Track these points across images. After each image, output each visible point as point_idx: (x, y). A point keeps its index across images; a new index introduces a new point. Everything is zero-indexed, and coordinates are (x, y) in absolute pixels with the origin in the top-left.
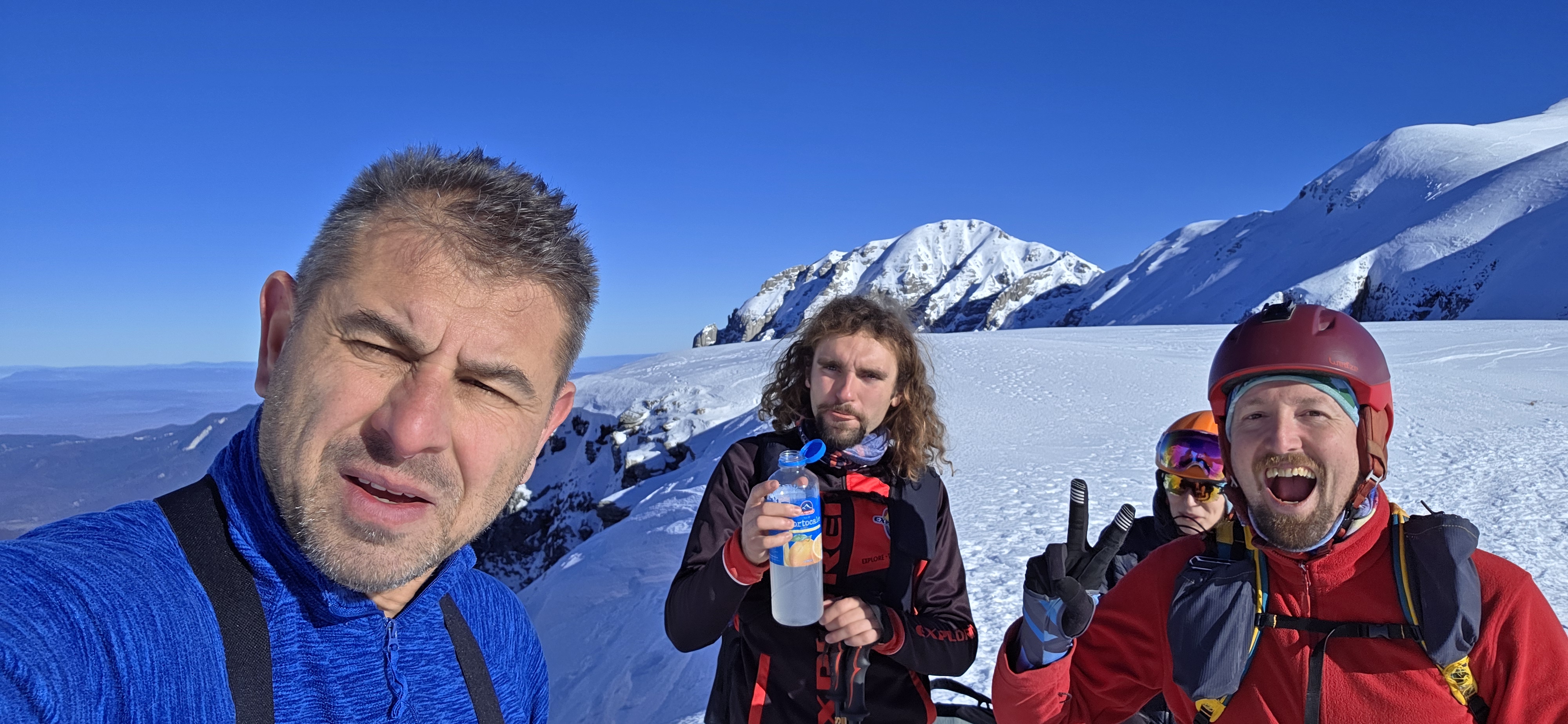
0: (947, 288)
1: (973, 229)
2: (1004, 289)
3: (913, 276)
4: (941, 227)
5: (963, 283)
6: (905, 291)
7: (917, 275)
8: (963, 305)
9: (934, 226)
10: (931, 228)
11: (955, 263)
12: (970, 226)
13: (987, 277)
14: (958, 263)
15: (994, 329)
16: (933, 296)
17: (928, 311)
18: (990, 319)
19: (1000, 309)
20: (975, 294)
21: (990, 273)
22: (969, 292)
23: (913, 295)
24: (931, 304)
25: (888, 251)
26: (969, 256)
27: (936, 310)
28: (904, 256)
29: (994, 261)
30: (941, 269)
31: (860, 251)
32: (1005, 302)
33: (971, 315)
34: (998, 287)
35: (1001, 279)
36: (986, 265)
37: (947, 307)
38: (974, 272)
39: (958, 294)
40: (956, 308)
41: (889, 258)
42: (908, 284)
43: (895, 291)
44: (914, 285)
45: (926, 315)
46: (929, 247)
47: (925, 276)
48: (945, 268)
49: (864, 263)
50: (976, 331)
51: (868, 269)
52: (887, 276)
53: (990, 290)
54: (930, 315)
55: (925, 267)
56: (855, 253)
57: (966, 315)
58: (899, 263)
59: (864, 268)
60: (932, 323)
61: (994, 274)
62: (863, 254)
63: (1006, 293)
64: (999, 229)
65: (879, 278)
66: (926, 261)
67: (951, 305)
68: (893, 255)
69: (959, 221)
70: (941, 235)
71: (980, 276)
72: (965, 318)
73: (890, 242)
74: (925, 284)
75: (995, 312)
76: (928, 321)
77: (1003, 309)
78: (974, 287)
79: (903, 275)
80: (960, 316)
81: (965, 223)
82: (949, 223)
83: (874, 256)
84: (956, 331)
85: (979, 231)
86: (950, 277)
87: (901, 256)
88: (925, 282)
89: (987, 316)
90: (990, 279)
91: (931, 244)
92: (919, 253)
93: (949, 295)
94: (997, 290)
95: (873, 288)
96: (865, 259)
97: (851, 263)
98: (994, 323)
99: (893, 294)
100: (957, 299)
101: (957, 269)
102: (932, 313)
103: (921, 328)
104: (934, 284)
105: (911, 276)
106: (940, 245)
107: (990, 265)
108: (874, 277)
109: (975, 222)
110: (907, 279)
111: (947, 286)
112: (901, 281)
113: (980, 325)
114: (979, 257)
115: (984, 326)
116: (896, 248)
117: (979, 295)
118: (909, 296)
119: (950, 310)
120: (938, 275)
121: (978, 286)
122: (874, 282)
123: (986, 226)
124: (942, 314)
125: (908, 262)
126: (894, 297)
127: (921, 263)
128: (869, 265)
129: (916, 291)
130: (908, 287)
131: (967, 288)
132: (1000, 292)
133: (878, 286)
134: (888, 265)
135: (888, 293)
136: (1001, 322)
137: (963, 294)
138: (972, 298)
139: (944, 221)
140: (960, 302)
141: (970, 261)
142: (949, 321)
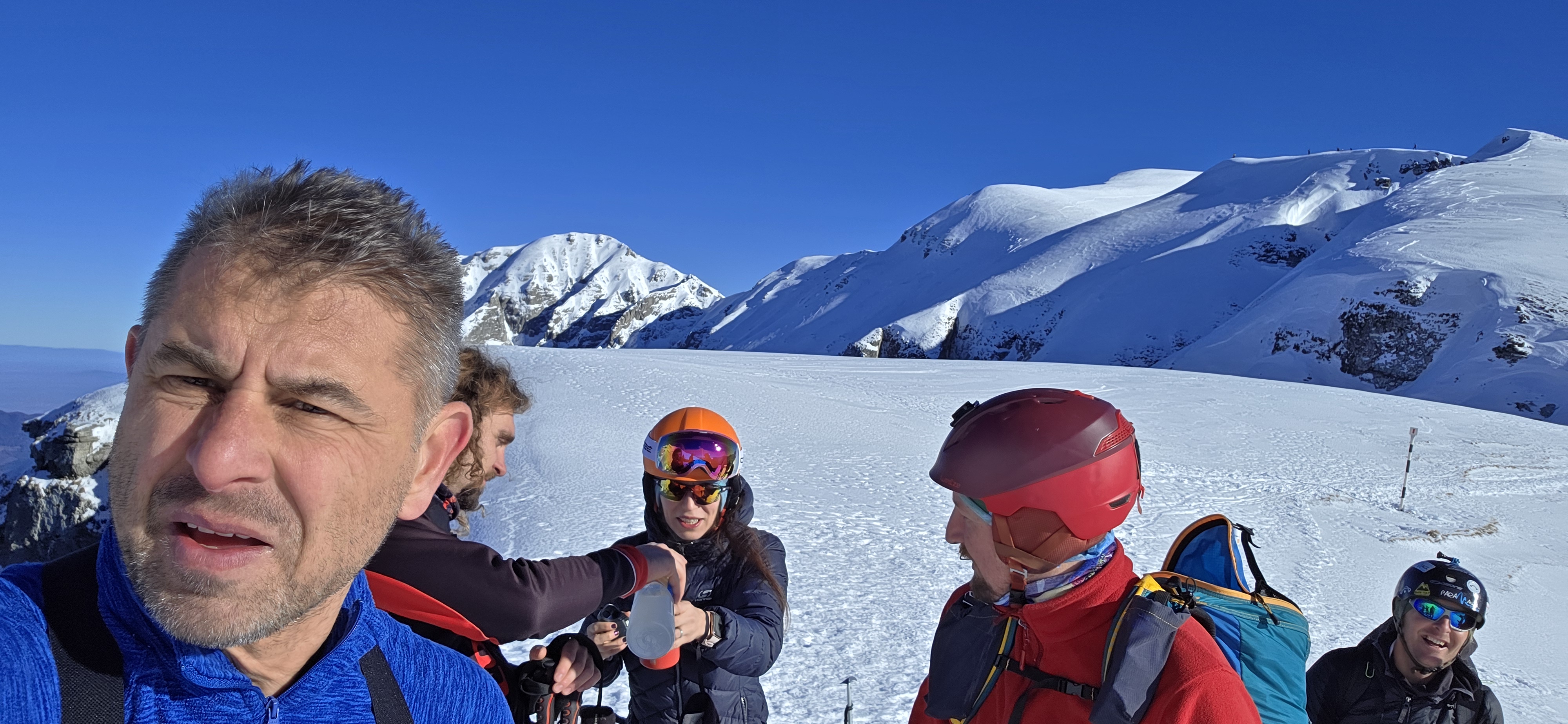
0: (572, 301)
1: (600, 244)
2: (629, 307)
3: (538, 287)
4: (568, 240)
5: (589, 297)
6: (528, 301)
7: (541, 285)
8: (588, 320)
9: (561, 238)
10: (558, 240)
11: (581, 276)
12: (598, 240)
13: (613, 293)
14: (584, 277)
15: (618, 347)
16: (558, 309)
17: (551, 324)
18: (614, 336)
19: (625, 327)
20: (599, 310)
21: (615, 290)
22: (594, 308)
23: (537, 306)
24: (555, 317)
25: (512, 258)
26: (596, 271)
27: (559, 323)
28: (529, 264)
29: (620, 278)
30: (567, 281)
31: (482, 256)
32: (630, 320)
33: (596, 331)
34: (623, 304)
35: (627, 296)
36: (612, 281)
37: (572, 322)
38: (600, 287)
39: (583, 309)
40: (580, 323)
41: (513, 266)
42: (531, 294)
43: (518, 300)
44: (538, 296)
45: (549, 328)
46: (555, 258)
47: (550, 288)
48: (571, 281)
49: (485, 269)
50: (600, 348)
51: (489, 275)
52: (510, 284)
53: (616, 306)
54: (552, 328)
55: (550, 279)
56: (476, 257)
57: (591, 331)
58: (523, 271)
59: (485, 274)
60: (555, 337)
61: (620, 292)
62: (484, 260)
63: (630, 311)
64: (627, 246)
65: (502, 285)
66: (551, 272)
67: (576, 320)
68: (517, 263)
69: (587, 235)
70: (568, 247)
71: (605, 292)
72: (589, 334)
73: (514, 249)
74: (550, 296)
75: (619, 330)
76: (551, 334)
77: (628, 326)
78: (599, 303)
79: (527, 285)
80: (583, 331)
81: (593, 237)
82: (576, 236)
83: (498, 262)
84: (580, 346)
85: (607, 246)
86: (575, 290)
87: (525, 264)
88: (550, 293)
89: (611, 333)
90: (615, 296)
91: (557, 255)
92: (545, 264)
93: (573, 308)
94: (623, 308)
95: (494, 295)
96: (487, 265)
97: (471, 268)
98: (618, 340)
99: (515, 303)
100: (581, 313)
101: (583, 283)
102: (556, 327)
103: (543, 341)
104: (559, 296)
105: (535, 286)
106: (566, 257)
107: (616, 282)
108: (496, 284)
109: (603, 237)
110: (530, 288)
111: (572, 299)
112: (524, 290)
113: (604, 341)
114: (605, 273)
115: (608, 342)
116: (520, 256)
117: (604, 311)
118: (532, 307)
119: (574, 324)
120: (562, 287)
121: (604, 301)
122: (496, 289)
123: (614, 242)
124: (565, 328)
125: (532, 271)
126: (517, 306)
127: (546, 274)
128: (490, 271)
129: (539, 302)
130: (532, 297)
131: (592, 303)
132: (625, 310)
133: (500, 294)
134: (512, 273)
135: (509, 302)
136: (625, 340)
137: (588, 309)
138: (597, 314)
139: (571, 233)
140: (585, 316)
141: (596, 276)
142: (573, 336)
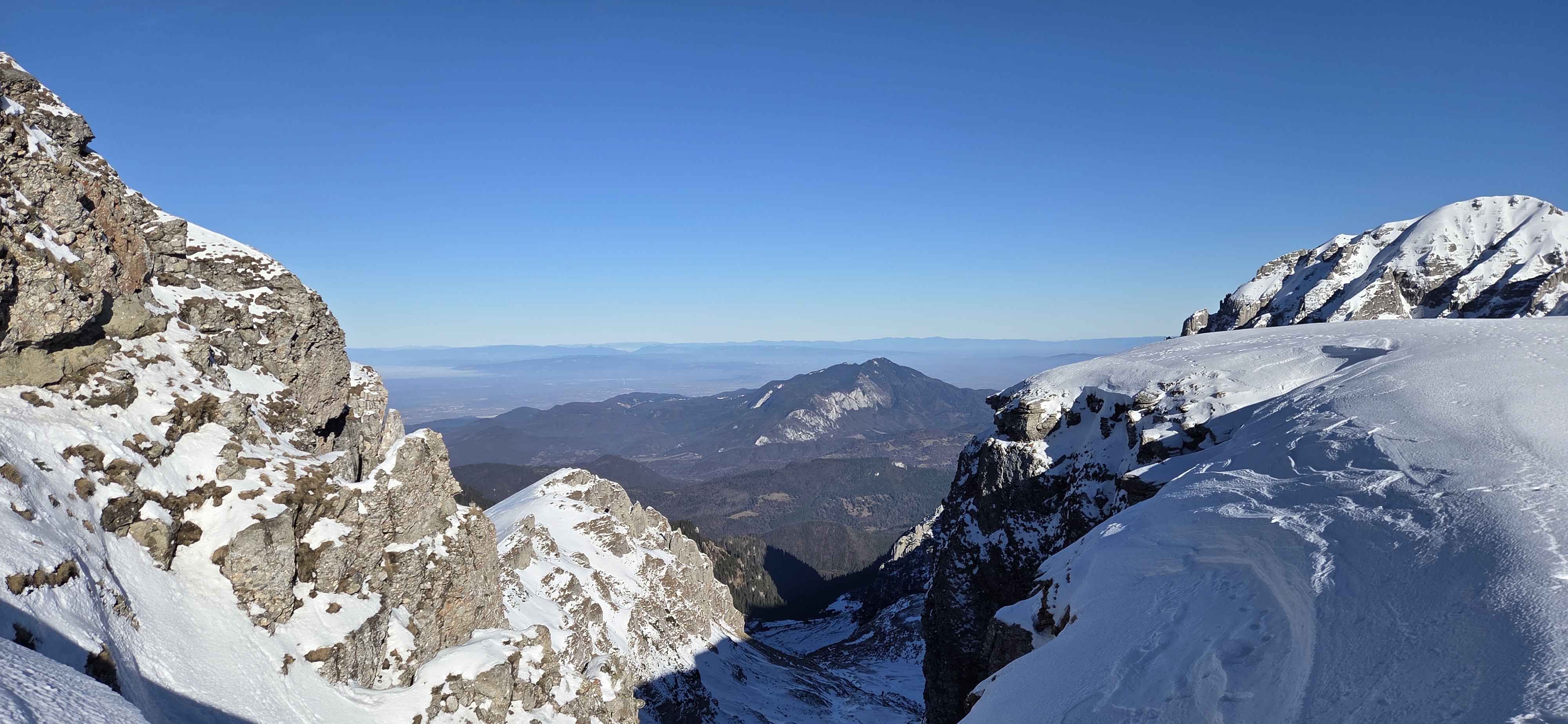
0: (1480, 269)
1: (1515, 205)
2: (1554, 270)
3: (1438, 258)
4: (1474, 205)
5: (1501, 264)
6: (1427, 273)
7: (1442, 256)
8: (1501, 288)
9: (1466, 204)
10: (1462, 207)
11: (1492, 242)
12: (1512, 202)
13: (1533, 256)
14: (1495, 243)
15: (1541, 314)
16: (1463, 278)
17: (1455, 294)
18: (1535, 303)
19: (1549, 292)
20: (1515, 276)
21: (1536, 253)
22: (1508, 274)
23: (1437, 277)
24: (1459, 286)
25: (1406, 232)
26: (1510, 235)
27: (1466, 293)
28: (1427, 236)
29: (1542, 239)
30: (1473, 249)
31: (1372, 234)
32: (1556, 284)
33: (1512, 297)
34: (1547, 267)
35: (1551, 258)
36: (1531, 244)
37: (1481, 290)
38: (1515, 252)
39: (1494, 276)
40: (1492, 291)
41: (1408, 239)
42: (1430, 265)
43: (1415, 273)
44: (1439, 266)
45: (1453, 298)
46: (1458, 226)
47: (1453, 257)
48: (1479, 248)
49: (1376, 245)
50: (1517, 316)
51: (1381, 251)
52: (1404, 259)
53: (1537, 271)
54: (1458, 298)
55: (1453, 248)
56: (1366, 236)
57: (1504, 298)
58: (1421, 244)
59: (1377, 251)
60: (1460, 307)
61: (1542, 254)
62: (1375, 237)
63: (1557, 274)
64: (1550, 204)
65: (1395, 260)
66: (1453, 241)
67: (1486, 288)
68: (1412, 236)
69: (1497, 198)
70: (1473, 213)
71: (1522, 257)
72: (1502, 301)
73: (1409, 223)
74: (1453, 266)
75: (1542, 295)
76: (1456, 304)
77: (1553, 291)
78: (1515, 268)
79: (1426, 257)
80: (1496, 300)
81: (1506, 199)
82: (1483, 200)
83: (1390, 238)
84: (1491, 316)
85: (1524, 207)
86: (1484, 257)
87: (1422, 236)
88: (1452, 263)
89: (1532, 299)
90: (1536, 260)
91: (1461, 224)
92: (1446, 234)
93: (1482, 277)
94: (1546, 271)
95: (1388, 270)
96: (1378, 242)
97: (1361, 246)
98: (1541, 306)
99: (1411, 276)
100: (1494, 281)
101: (1493, 249)
102: (1461, 296)
103: (1446, 312)
104: (1464, 265)
105: (1435, 257)
106: (1472, 224)
107: (1537, 243)
108: (1389, 259)
109: (1517, 197)
110: (1429, 260)
111: (1481, 267)
112: (1422, 262)
113: (1522, 309)
114: (1523, 235)
115: (1528, 310)
116: (1417, 229)
117: (1520, 276)
118: (1431, 279)
119: (1484, 292)
120: (1470, 256)
121: (1522, 266)
122: (1389, 264)
123: (1533, 202)
124: (1473, 297)
125: (1431, 243)
126: (1414, 279)
127: (1448, 244)
128: (1382, 248)
129: (1440, 273)
130: (1431, 269)
131: (1506, 269)
132: (1550, 273)
133: (1394, 269)
134: (1407, 247)
135: (1405, 275)
136: (1550, 306)
137: (1501, 276)
138: (1512, 280)
139: (1477, 199)
140: (1497, 283)
141: (1510, 240)
142: (1482, 306)
